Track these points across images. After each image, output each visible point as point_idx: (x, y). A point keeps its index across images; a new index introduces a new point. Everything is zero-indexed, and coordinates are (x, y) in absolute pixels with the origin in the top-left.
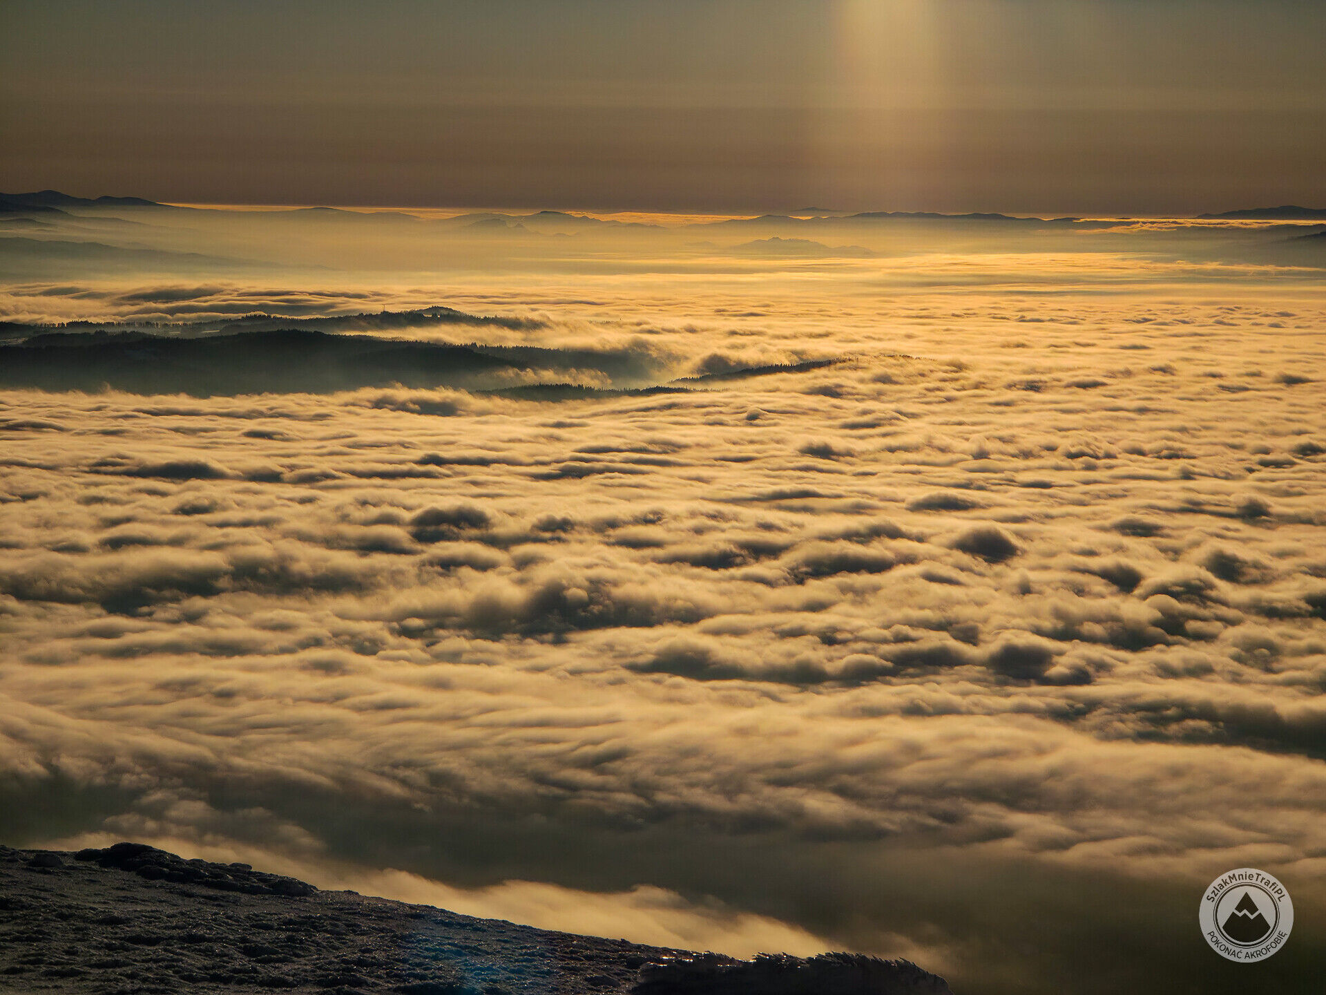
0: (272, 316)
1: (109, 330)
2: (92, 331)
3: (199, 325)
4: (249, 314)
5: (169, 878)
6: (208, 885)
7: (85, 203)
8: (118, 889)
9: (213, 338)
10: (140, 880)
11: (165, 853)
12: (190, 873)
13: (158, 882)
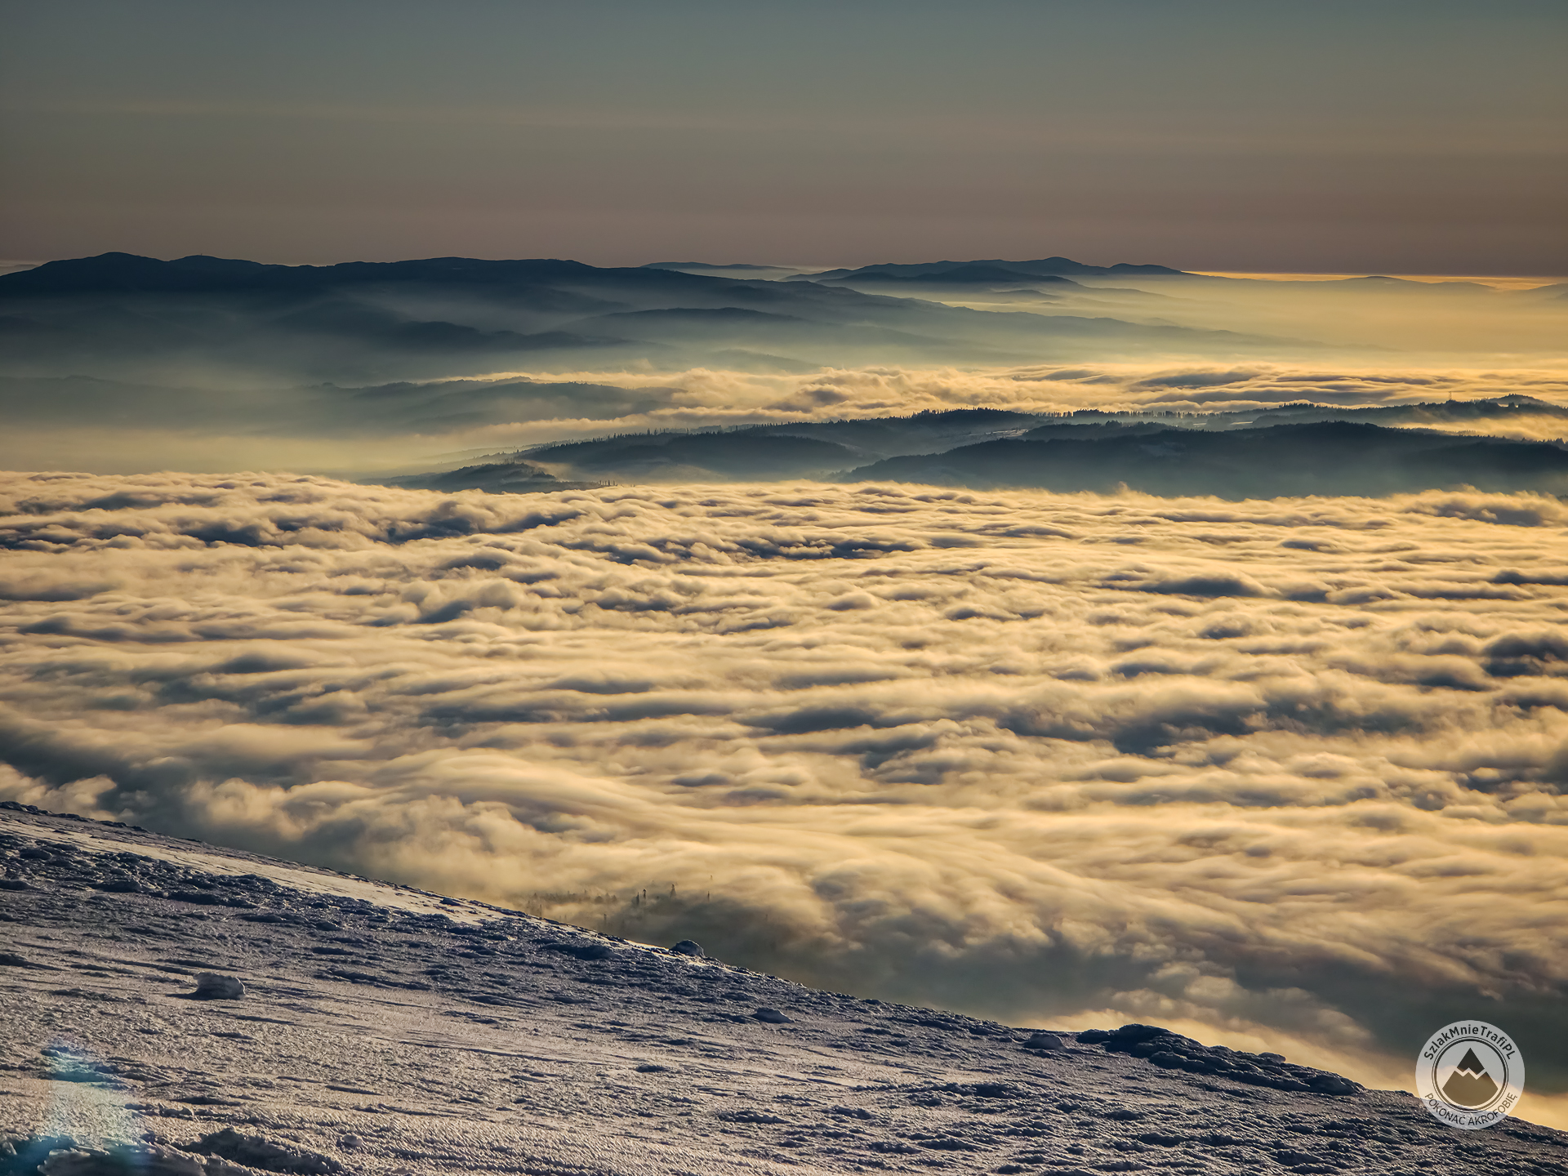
0: (1316, 405)
1: (1122, 421)
2: (1103, 422)
3: (1228, 415)
4: (1288, 403)
5: (1189, 1068)
6: (1234, 1077)
7: (1098, 272)
8: (1128, 1078)
9: (1246, 431)
10: (1154, 1068)
11: (1183, 1037)
12: (1211, 1063)
13: (1175, 1072)
